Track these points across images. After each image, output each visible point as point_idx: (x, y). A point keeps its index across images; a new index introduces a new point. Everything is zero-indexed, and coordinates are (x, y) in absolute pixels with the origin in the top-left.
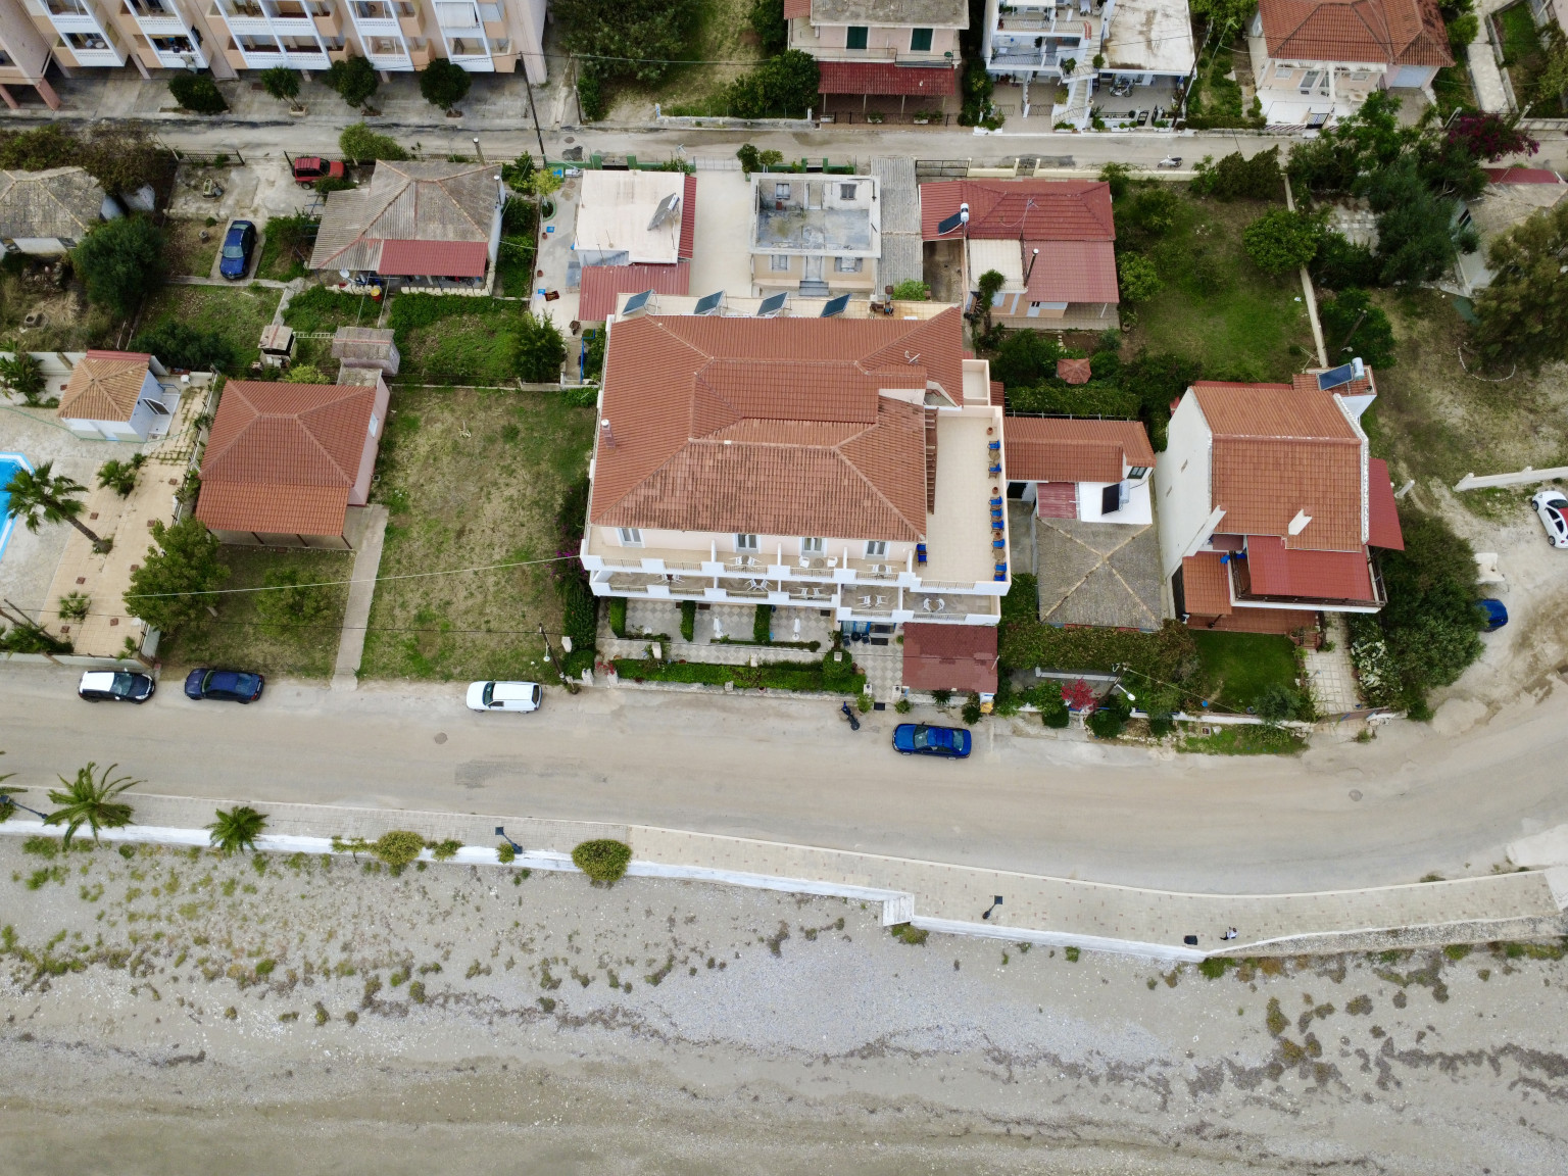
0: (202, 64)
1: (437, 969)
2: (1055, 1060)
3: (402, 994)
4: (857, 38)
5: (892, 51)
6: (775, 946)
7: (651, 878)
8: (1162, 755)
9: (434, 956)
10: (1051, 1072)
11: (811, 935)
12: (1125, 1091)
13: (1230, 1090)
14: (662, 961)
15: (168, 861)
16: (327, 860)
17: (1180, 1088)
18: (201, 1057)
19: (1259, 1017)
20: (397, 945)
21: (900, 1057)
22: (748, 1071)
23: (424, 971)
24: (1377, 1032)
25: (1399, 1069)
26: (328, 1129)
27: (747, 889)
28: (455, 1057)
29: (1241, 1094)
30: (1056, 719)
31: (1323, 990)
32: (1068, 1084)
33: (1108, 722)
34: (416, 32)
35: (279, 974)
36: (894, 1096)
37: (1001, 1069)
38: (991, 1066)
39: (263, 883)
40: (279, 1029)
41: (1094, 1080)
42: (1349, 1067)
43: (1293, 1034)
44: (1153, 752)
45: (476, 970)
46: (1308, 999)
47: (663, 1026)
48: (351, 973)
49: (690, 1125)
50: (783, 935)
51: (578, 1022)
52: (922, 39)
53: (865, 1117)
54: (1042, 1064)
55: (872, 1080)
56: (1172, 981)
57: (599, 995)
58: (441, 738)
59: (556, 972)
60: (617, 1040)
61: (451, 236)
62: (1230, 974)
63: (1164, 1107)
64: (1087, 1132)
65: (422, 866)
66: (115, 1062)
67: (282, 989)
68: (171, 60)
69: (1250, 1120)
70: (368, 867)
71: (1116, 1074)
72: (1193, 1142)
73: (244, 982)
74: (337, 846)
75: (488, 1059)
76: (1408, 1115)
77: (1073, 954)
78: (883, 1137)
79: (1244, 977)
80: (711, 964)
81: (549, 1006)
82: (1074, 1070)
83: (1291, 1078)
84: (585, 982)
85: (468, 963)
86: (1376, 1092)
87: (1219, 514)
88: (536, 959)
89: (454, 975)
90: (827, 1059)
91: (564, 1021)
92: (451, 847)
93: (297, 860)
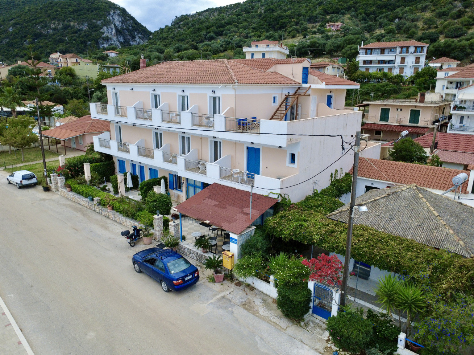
4: (385, 113)
52: (415, 115)
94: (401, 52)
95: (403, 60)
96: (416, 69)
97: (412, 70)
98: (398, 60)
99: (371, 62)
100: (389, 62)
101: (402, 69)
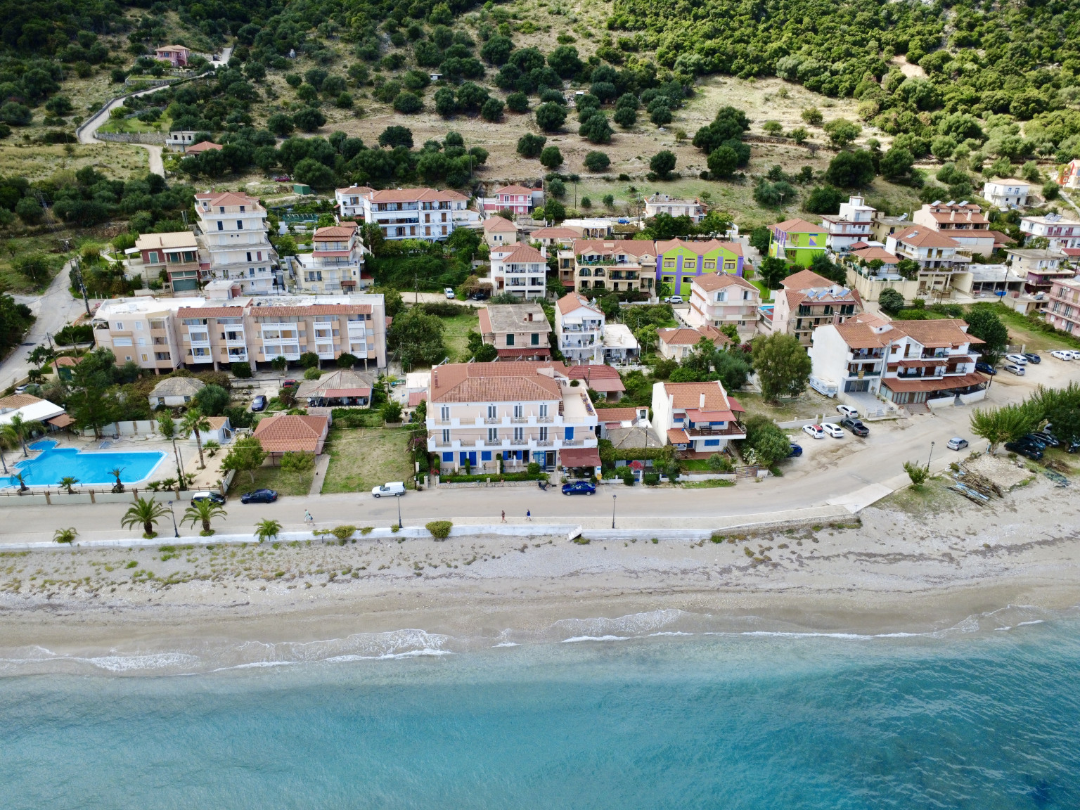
0: (246, 360)
1: (364, 568)
2: (656, 570)
3: (348, 576)
4: (510, 339)
5: (525, 344)
6: (522, 550)
7: (462, 536)
8: (678, 490)
9: (364, 565)
10: (655, 574)
11: (538, 546)
12: (690, 575)
13: (736, 573)
14: (470, 558)
15: (230, 549)
16: (309, 543)
17: (713, 574)
18: (248, 603)
19: (743, 553)
20: (343, 563)
21: (586, 575)
22: (516, 584)
23: (358, 569)
24: (793, 553)
25: (806, 561)
26: (312, 619)
27: (506, 537)
28: (376, 592)
29: (741, 573)
30: (630, 481)
31: (766, 543)
32: (665, 576)
33: (652, 482)
34: (338, 342)
35: (287, 576)
36: (586, 586)
37: (633, 575)
38: (627, 574)
39: (277, 552)
40: (287, 591)
41: (676, 574)
42: (786, 563)
43: (758, 555)
44: (673, 489)
45: (383, 567)
46: (761, 546)
47: (475, 576)
48: (322, 573)
49: (492, 602)
50: (525, 547)
51: (433, 578)
52: (535, 338)
53: (574, 593)
54: (651, 572)
55: (573, 582)
56: (701, 545)
57: (443, 569)
58: (361, 505)
59: (421, 565)
60: (454, 581)
61: (354, 387)
62: (725, 542)
63: (709, 579)
64: (676, 589)
65: (354, 541)
66: (202, 608)
67: (288, 580)
68: (234, 359)
69: (747, 580)
70: (329, 543)
71: (684, 572)
72: (726, 588)
73: (268, 579)
74: (316, 533)
75: (392, 592)
76: (815, 573)
77: (655, 541)
78: (584, 598)
79: (733, 542)
80: (494, 557)
81: (419, 575)
82: (665, 572)
83: (761, 567)
84: (436, 567)
85: (379, 565)
86: (799, 568)
87: (671, 397)
88: (411, 562)
89: (373, 569)
90: (553, 578)
91: (427, 578)
92: (368, 530)
93: (295, 544)
94: (424, 208)
95: (427, 216)
96: (444, 228)
97: (440, 230)
98: (422, 218)
99: (386, 221)
100: (410, 220)
101: (428, 228)
